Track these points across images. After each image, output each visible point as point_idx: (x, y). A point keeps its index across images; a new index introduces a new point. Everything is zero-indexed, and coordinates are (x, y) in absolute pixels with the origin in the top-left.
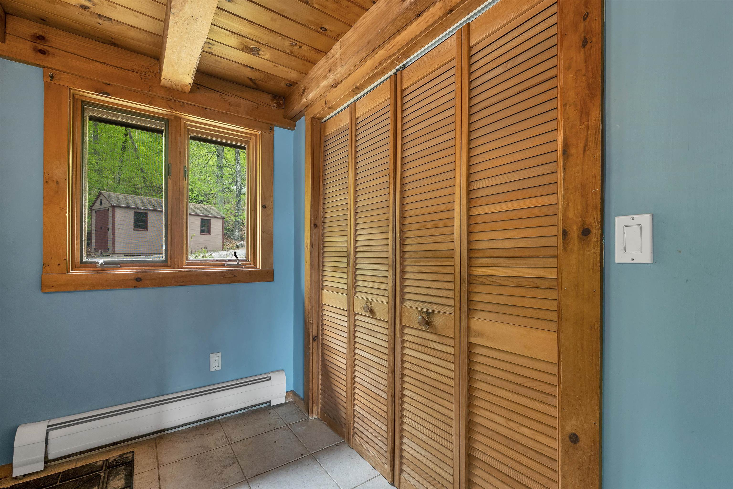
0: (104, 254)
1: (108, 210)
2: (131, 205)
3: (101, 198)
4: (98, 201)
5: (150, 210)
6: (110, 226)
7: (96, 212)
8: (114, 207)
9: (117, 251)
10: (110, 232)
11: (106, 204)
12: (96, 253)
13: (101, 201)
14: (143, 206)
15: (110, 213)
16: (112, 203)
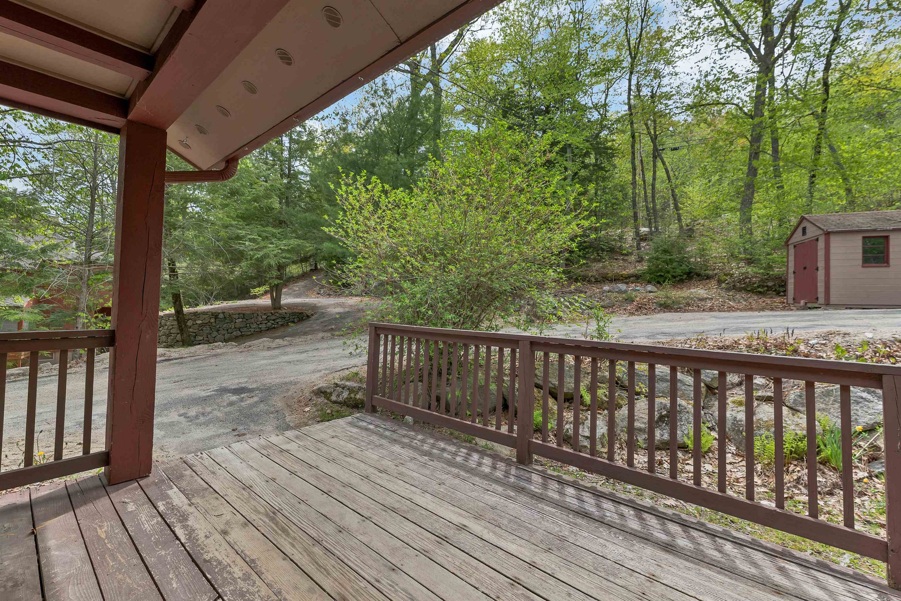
0: (809, 305)
1: (817, 240)
2: (858, 227)
3: (805, 224)
4: (800, 230)
5: (894, 230)
6: (821, 264)
7: (795, 246)
8: (828, 234)
9: (833, 300)
10: (821, 274)
11: (812, 232)
12: (796, 305)
13: (804, 229)
14: (879, 226)
15: (821, 244)
16: (825, 228)
